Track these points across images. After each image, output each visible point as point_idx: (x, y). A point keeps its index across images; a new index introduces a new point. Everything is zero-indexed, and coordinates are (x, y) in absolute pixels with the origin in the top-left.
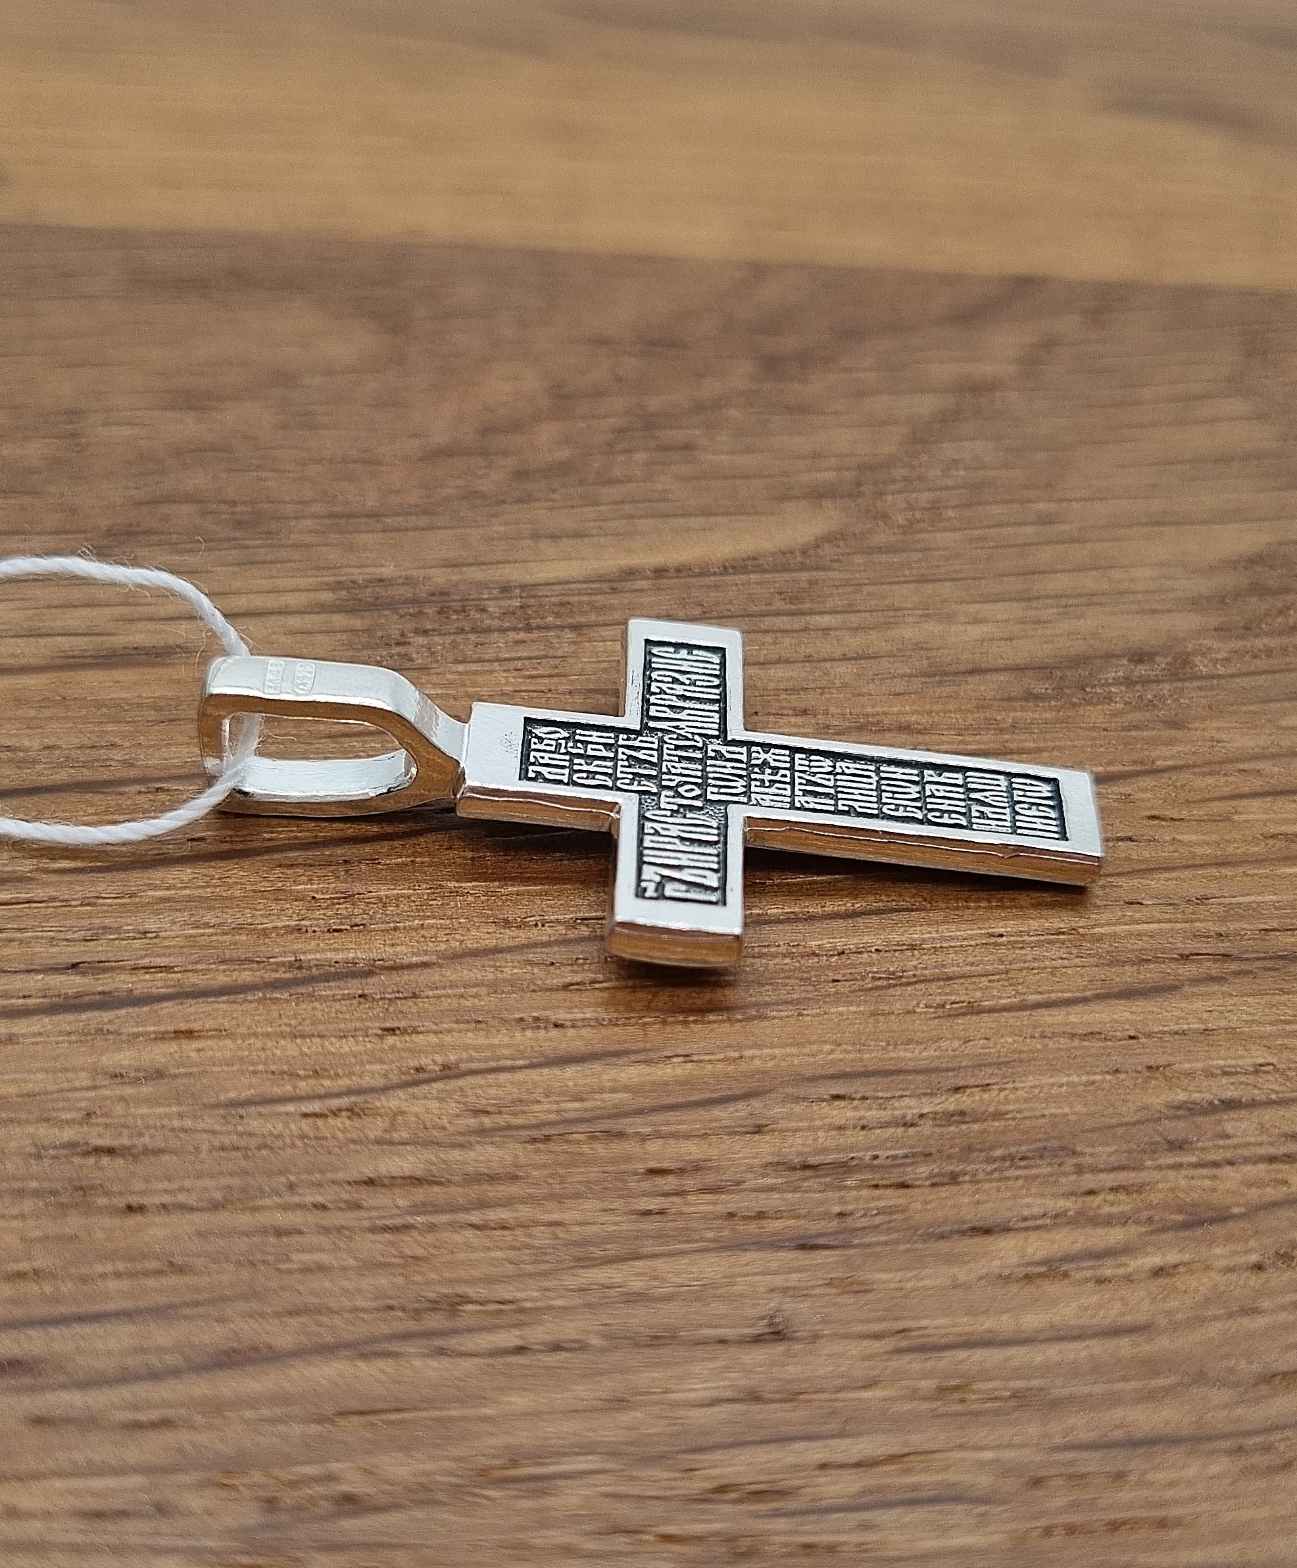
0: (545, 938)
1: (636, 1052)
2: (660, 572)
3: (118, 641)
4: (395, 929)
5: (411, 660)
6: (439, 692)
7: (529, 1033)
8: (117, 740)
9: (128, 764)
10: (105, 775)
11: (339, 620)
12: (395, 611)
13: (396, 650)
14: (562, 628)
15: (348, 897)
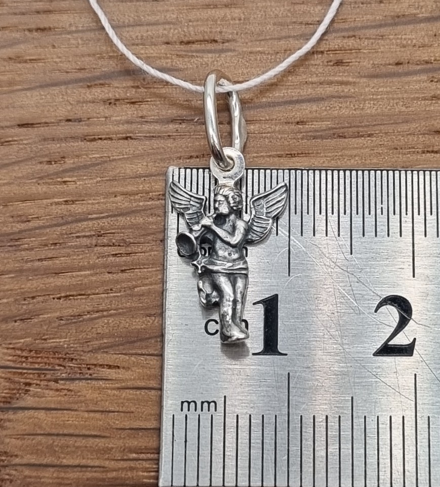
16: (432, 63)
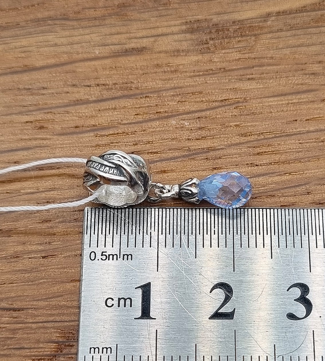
0: (252, 139)
1: (277, 172)
2: (278, 13)
3: (127, 46)
4: (213, 138)
5: (209, 49)
6: (218, 60)
7: (249, 168)
8: (133, 81)
9: (137, 88)
10: (131, 92)
11: (188, 36)
12: (203, 32)
13: (205, 46)
14: (251, 36)
15: (200, 129)
16: (97, 126)
